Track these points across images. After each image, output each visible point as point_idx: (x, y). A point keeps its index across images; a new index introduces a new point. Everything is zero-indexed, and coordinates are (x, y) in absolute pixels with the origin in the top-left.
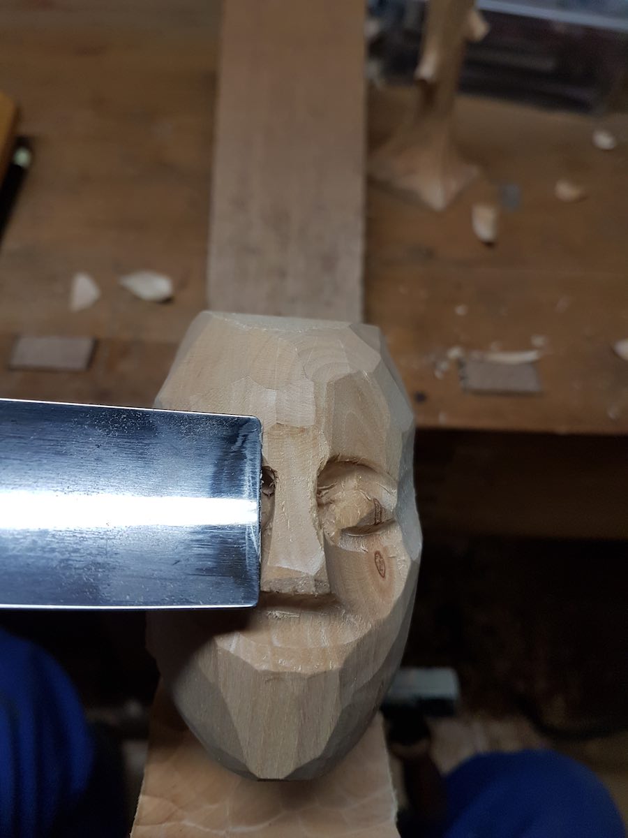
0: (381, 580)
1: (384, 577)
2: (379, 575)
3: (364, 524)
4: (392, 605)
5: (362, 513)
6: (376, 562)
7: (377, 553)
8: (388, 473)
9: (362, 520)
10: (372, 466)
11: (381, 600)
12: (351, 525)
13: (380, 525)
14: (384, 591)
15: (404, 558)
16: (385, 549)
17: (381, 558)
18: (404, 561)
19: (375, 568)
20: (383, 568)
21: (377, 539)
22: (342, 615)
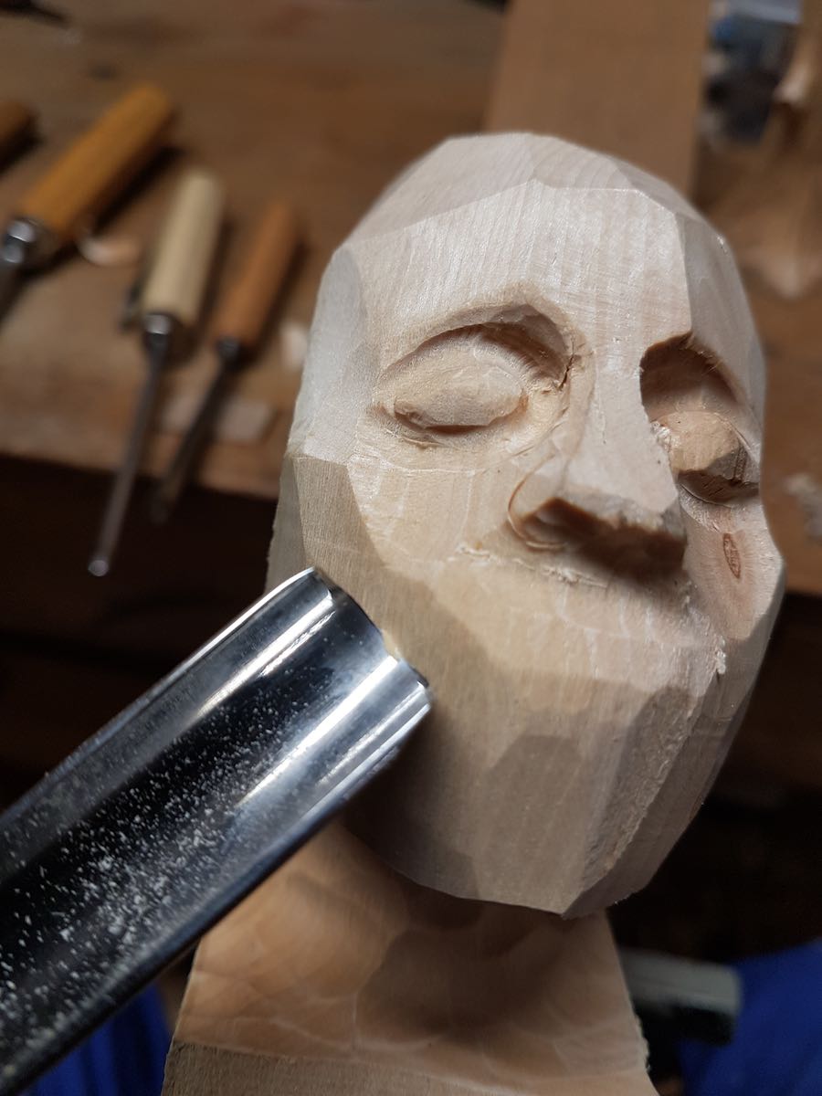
0: (734, 580)
1: (738, 576)
2: (731, 573)
3: (717, 472)
4: (752, 625)
5: (719, 450)
6: (725, 550)
7: (727, 536)
9: (717, 463)
10: (732, 384)
11: (736, 610)
12: (696, 466)
13: (736, 490)
14: (740, 599)
15: (768, 555)
16: (741, 535)
17: (733, 546)
18: (772, 559)
19: (724, 559)
20: (737, 563)
21: (725, 515)
22: (683, 606)
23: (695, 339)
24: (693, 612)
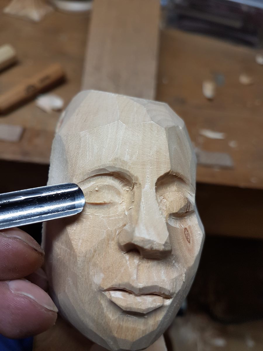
0: (188, 244)
1: (189, 242)
2: (187, 242)
3: (181, 212)
4: (194, 258)
5: (181, 205)
6: (185, 234)
7: (186, 229)
8: (192, 184)
9: (181, 209)
10: (185, 179)
11: (189, 256)
12: (175, 212)
13: (188, 213)
14: (190, 250)
15: (199, 232)
16: (190, 227)
17: (188, 231)
18: (200, 234)
19: (185, 237)
20: (189, 238)
21: (185, 221)
22: (173, 264)
23: (172, 171)
24: (176, 264)
